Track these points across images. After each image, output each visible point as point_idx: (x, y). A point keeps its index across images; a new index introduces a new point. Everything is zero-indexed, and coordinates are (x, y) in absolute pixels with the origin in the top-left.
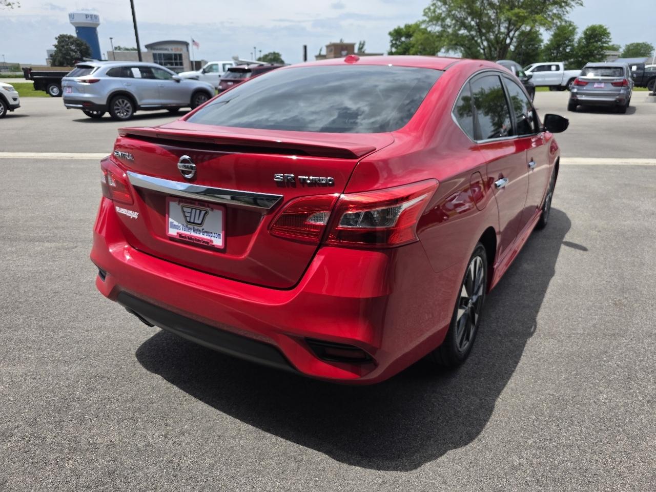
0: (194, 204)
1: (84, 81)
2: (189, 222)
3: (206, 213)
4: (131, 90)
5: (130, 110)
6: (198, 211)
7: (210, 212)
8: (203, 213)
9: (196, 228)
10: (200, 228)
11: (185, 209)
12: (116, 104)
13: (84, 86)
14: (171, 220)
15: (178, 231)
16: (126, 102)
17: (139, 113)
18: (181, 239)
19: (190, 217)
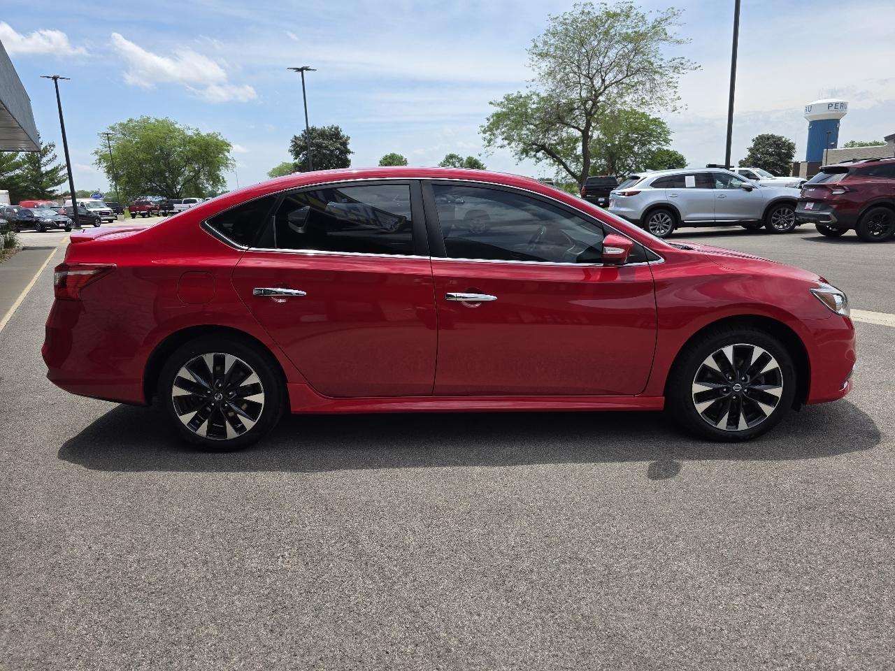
1: (624, 194)
4: (677, 202)
5: (670, 227)
12: (654, 219)
13: (622, 199)
16: (666, 216)
17: (681, 230)
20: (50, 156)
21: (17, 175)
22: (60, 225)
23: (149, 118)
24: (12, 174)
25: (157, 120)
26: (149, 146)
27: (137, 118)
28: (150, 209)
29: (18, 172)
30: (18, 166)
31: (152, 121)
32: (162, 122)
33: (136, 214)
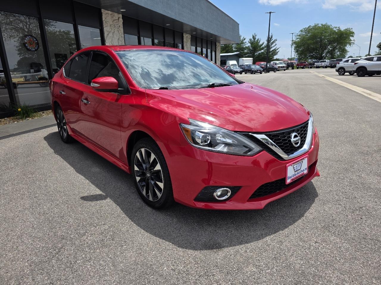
20: (274, 44)
21: (262, 53)
22: (258, 71)
23: (318, 24)
24: (260, 52)
25: (322, 25)
26: (314, 37)
27: (312, 25)
28: (305, 65)
29: (262, 51)
30: (263, 49)
31: (320, 25)
32: (324, 25)
33: (299, 67)
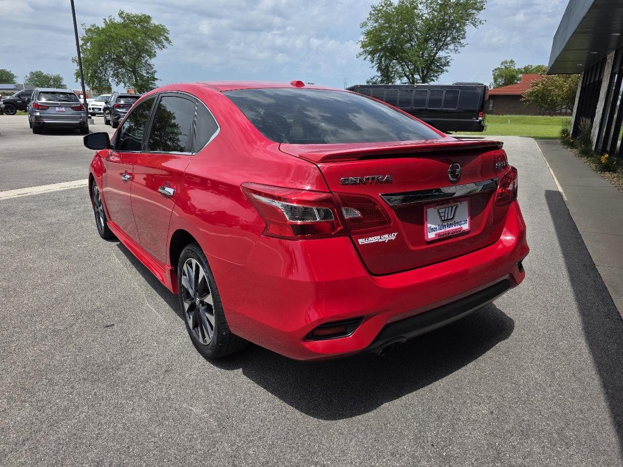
0: (449, 203)
2: (445, 220)
3: (457, 207)
6: (450, 208)
7: (460, 205)
8: (454, 207)
9: (449, 223)
10: (453, 222)
11: (441, 211)
14: (429, 225)
15: (436, 232)
18: (441, 238)
19: (444, 216)
